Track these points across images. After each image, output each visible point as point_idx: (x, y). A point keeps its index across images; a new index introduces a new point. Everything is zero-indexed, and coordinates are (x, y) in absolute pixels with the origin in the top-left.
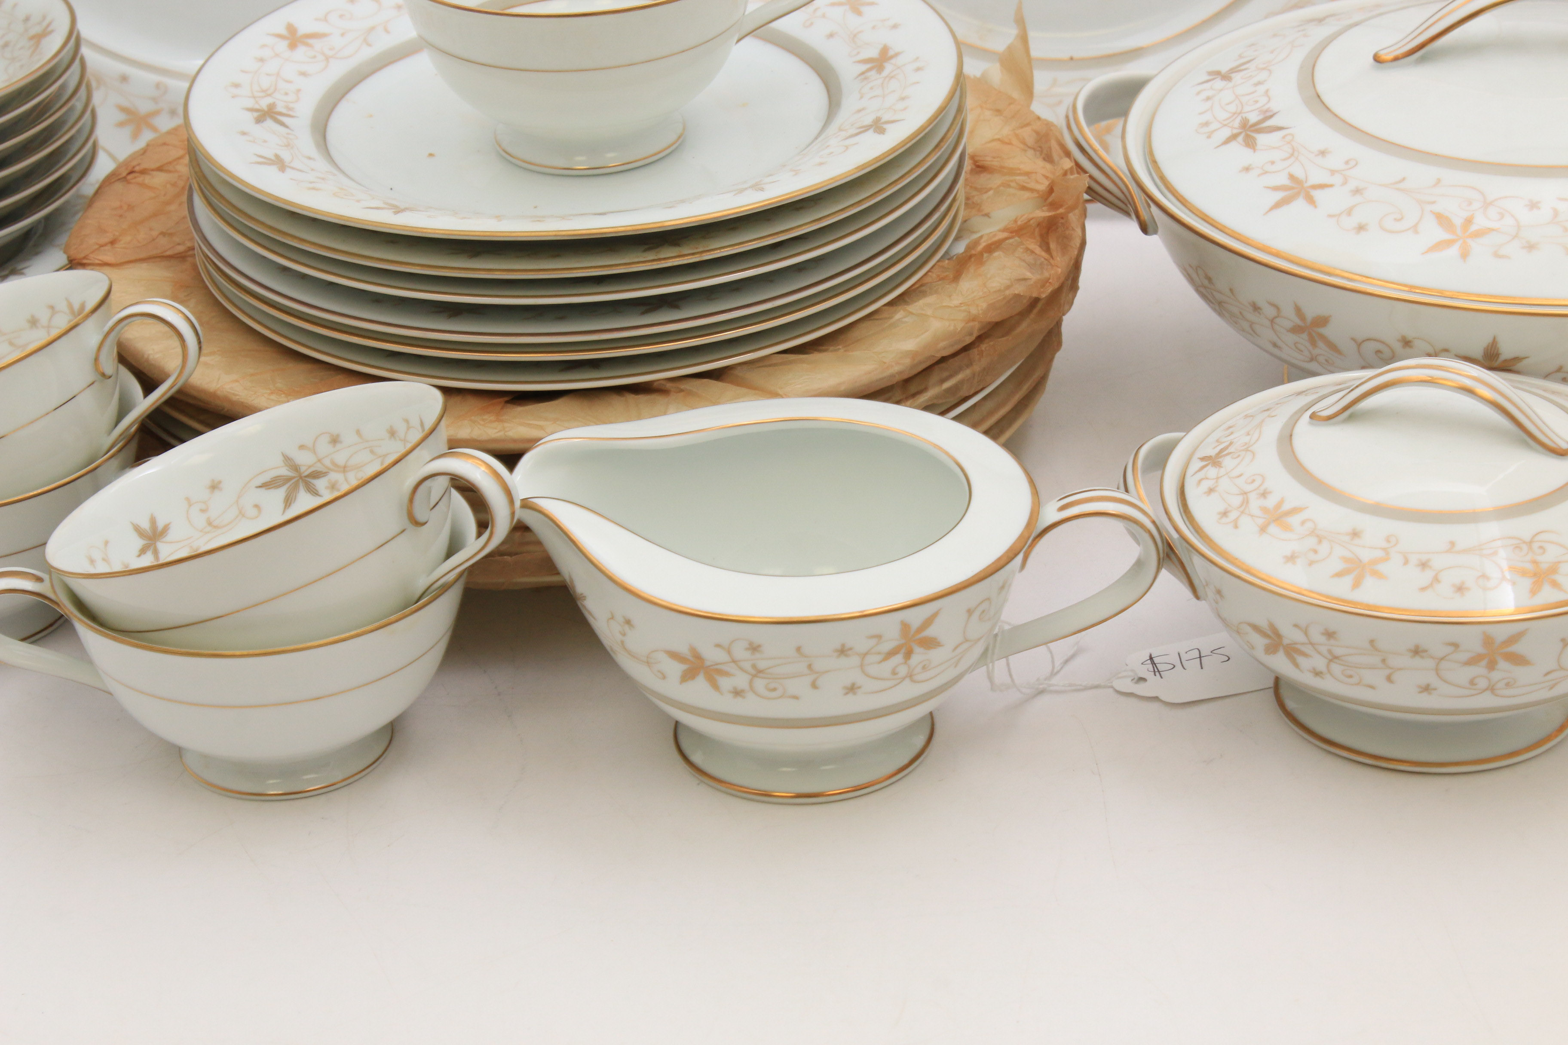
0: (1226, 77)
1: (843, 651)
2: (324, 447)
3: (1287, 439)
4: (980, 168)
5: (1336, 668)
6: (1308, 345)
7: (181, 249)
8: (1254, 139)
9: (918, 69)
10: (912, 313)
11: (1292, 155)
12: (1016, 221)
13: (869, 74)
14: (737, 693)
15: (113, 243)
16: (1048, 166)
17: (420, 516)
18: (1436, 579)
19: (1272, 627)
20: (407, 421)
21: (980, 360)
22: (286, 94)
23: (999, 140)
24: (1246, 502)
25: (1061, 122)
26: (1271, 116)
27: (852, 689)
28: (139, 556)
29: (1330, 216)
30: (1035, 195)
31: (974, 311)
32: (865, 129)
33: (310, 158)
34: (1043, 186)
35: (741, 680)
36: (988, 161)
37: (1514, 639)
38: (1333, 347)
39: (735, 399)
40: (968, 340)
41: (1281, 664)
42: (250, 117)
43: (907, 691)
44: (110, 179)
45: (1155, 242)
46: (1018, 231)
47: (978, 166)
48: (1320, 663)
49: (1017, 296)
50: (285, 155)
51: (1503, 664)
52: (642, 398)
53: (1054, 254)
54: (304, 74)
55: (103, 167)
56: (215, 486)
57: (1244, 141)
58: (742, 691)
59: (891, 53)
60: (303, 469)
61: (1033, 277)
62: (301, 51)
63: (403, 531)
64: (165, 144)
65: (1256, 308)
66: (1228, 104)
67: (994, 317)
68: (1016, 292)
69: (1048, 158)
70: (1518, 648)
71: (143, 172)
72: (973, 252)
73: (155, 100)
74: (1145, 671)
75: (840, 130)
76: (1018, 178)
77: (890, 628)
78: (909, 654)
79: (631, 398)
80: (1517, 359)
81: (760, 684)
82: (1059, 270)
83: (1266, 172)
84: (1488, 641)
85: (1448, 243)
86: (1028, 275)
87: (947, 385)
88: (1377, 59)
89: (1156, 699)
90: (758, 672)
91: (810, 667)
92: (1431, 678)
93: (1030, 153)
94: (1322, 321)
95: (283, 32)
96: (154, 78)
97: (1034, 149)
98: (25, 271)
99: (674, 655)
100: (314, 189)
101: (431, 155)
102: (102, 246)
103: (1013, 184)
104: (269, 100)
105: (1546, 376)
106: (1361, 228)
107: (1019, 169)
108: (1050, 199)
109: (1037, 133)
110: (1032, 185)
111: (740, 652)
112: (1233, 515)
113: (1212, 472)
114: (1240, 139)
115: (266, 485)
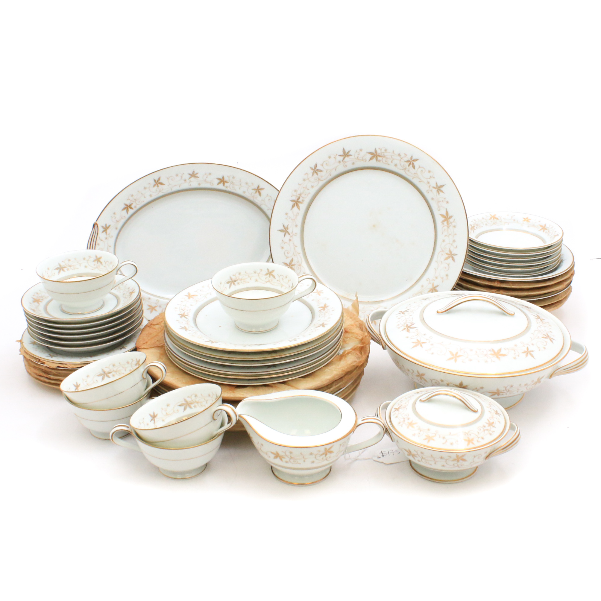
0: (403, 313)
1: (311, 454)
2: (193, 398)
3: (414, 404)
4: (346, 332)
5: (423, 460)
6: (420, 379)
7: (161, 345)
8: (409, 330)
9: (333, 311)
10: (329, 369)
11: (418, 335)
12: (354, 347)
13: (321, 311)
14: (287, 462)
15: (146, 343)
16: (362, 332)
17: (215, 418)
18: (446, 441)
19: (409, 450)
20: (213, 393)
21: (345, 380)
22: (187, 310)
23: (351, 325)
24: (404, 421)
25: (365, 321)
26: (413, 324)
27: (313, 462)
28: (150, 421)
29: (426, 350)
30: (359, 340)
31: (344, 369)
32: (320, 325)
33: (192, 327)
34: (360, 338)
35: (287, 459)
36: (348, 330)
37: (463, 456)
38: (425, 380)
39: (288, 389)
40: (342, 376)
41: (411, 458)
42: (179, 316)
43: (325, 462)
44: (146, 326)
45: (386, 351)
46: (354, 349)
47: (346, 331)
48: (420, 459)
49: (354, 366)
50: (187, 327)
51: (461, 461)
52: (267, 388)
53: (363, 355)
54: (191, 305)
55: (145, 323)
56: (168, 405)
57: (407, 330)
58: (288, 462)
59: (327, 306)
60: (188, 402)
61: (358, 360)
62: (191, 299)
63: (211, 421)
64: (158, 318)
65: (408, 370)
66: (403, 320)
67: (348, 370)
68: (354, 365)
69: (362, 330)
70: (464, 458)
71: (153, 325)
72: (344, 354)
73: (156, 304)
74: (380, 455)
75: (315, 325)
76: (355, 335)
77: (322, 449)
78: (326, 455)
79: (264, 388)
80: (467, 386)
81: (292, 460)
82: (364, 359)
83: (412, 338)
84: (457, 456)
85: (452, 358)
86: (357, 360)
87: (337, 386)
88: (437, 312)
89: (382, 462)
90: (291, 458)
91: (303, 457)
92: (445, 464)
93: (358, 328)
94: (423, 375)
95: (187, 295)
96: (156, 298)
97: (359, 328)
98: (126, 347)
99: (272, 453)
100: (193, 336)
101: (220, 326)
102: (144, 344)
103: (354, 337)
104: (183, 312)
105: (473, 390)
106: (433, 354)
107: (355, 333)
108: (362, 342)
109: (360, 324)
110: (358, 337)
111: (288, 453)
112: (401, 424)
113: (397, 412)
114: (406, 329)
115: (180, 406)
